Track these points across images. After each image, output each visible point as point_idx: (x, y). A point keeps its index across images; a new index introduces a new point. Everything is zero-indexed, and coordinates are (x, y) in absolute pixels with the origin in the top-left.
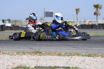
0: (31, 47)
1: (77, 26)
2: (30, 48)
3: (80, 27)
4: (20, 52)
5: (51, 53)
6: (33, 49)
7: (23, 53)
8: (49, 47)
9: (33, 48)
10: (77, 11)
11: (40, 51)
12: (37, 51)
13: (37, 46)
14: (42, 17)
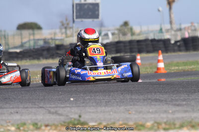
0: (52, 110)
1: (173, 42)
2: (50, 112)
3: (179, 46)
4: (25, 124)
7: (33, 125)
8: (105, 106)
9: (60, 112)
11: (82, 120)
13: (68, 105)
14: (66, 20)
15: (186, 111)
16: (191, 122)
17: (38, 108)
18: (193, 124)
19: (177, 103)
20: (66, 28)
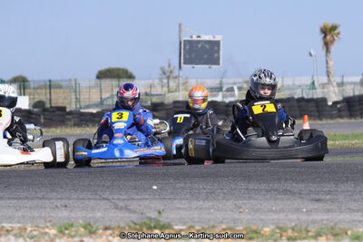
0: (121, 204)
1: (330, 103)
2: (116, 207)
3: (339, 110)
4: (72, 226)
5: (214, 227)
6: (134, 212)
7: (85, 228)
8: (204, 200)
9: (132, 207)
10: (328, 37)
11: (163, 219)
12: (150, 219)
13: (147, 197)
14: (169, 66)
15: (329, 211)
16: (332, 228)
17: (99, 199)
18: (338, 231)
19: (318, 197)
20: (168, 78)
